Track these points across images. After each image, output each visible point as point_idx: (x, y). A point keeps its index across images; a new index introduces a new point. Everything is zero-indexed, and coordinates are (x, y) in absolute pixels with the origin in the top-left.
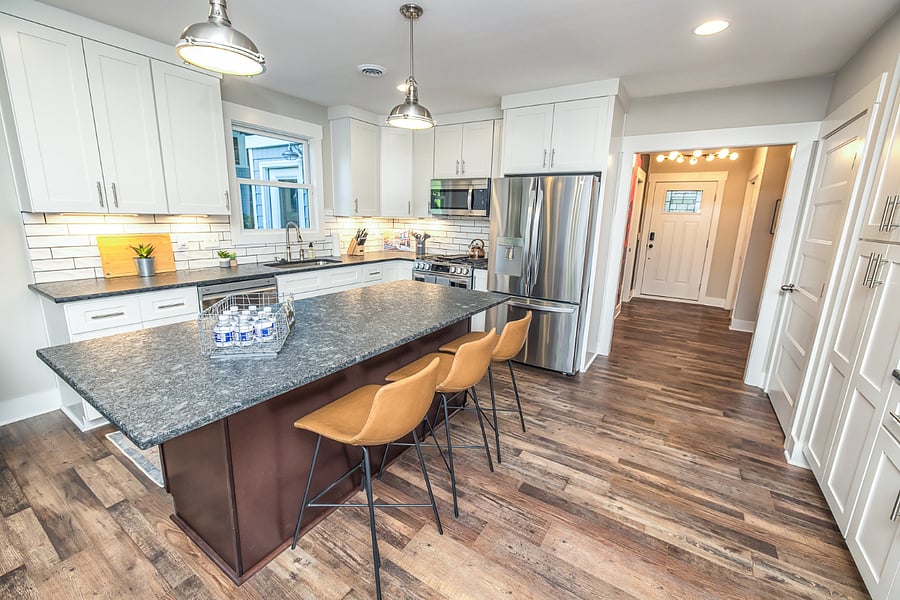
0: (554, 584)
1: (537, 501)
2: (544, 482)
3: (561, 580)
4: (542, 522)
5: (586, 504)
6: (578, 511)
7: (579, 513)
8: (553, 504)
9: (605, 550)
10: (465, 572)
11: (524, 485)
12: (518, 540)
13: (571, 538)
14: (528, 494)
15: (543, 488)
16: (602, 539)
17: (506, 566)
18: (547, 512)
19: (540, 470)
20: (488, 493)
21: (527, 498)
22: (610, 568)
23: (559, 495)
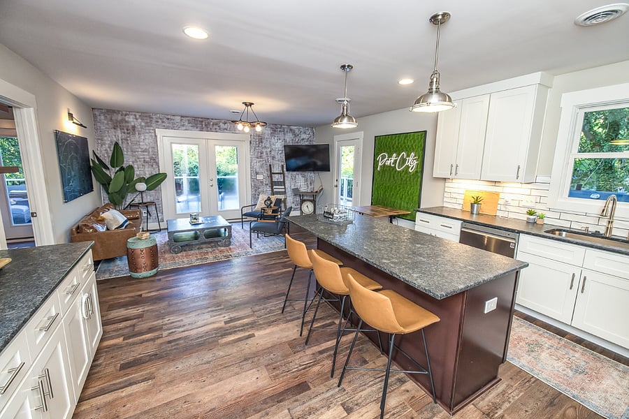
0: (246, 359)
1: (291, 385)
2: (304, 403)
3: (245, 363)
4: (276, 377)
5: (267, 414)
6: (267, 403)
7: (265, 402)
8: (282, 393)
9: (236, 394)
10: (277, 336)
11: (309, 388)
12: (275, 360)
13: (257, 383)
14: (299, 385)
15: (298, 397)
16: (242, 398)
17: (268, 348)
18: (279, 385)
19: (317, 410)
20: (314, 365)
21: (297, 382)
22: (229, 387)
23: (286, 403)
